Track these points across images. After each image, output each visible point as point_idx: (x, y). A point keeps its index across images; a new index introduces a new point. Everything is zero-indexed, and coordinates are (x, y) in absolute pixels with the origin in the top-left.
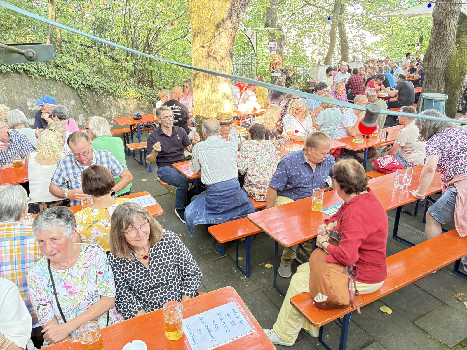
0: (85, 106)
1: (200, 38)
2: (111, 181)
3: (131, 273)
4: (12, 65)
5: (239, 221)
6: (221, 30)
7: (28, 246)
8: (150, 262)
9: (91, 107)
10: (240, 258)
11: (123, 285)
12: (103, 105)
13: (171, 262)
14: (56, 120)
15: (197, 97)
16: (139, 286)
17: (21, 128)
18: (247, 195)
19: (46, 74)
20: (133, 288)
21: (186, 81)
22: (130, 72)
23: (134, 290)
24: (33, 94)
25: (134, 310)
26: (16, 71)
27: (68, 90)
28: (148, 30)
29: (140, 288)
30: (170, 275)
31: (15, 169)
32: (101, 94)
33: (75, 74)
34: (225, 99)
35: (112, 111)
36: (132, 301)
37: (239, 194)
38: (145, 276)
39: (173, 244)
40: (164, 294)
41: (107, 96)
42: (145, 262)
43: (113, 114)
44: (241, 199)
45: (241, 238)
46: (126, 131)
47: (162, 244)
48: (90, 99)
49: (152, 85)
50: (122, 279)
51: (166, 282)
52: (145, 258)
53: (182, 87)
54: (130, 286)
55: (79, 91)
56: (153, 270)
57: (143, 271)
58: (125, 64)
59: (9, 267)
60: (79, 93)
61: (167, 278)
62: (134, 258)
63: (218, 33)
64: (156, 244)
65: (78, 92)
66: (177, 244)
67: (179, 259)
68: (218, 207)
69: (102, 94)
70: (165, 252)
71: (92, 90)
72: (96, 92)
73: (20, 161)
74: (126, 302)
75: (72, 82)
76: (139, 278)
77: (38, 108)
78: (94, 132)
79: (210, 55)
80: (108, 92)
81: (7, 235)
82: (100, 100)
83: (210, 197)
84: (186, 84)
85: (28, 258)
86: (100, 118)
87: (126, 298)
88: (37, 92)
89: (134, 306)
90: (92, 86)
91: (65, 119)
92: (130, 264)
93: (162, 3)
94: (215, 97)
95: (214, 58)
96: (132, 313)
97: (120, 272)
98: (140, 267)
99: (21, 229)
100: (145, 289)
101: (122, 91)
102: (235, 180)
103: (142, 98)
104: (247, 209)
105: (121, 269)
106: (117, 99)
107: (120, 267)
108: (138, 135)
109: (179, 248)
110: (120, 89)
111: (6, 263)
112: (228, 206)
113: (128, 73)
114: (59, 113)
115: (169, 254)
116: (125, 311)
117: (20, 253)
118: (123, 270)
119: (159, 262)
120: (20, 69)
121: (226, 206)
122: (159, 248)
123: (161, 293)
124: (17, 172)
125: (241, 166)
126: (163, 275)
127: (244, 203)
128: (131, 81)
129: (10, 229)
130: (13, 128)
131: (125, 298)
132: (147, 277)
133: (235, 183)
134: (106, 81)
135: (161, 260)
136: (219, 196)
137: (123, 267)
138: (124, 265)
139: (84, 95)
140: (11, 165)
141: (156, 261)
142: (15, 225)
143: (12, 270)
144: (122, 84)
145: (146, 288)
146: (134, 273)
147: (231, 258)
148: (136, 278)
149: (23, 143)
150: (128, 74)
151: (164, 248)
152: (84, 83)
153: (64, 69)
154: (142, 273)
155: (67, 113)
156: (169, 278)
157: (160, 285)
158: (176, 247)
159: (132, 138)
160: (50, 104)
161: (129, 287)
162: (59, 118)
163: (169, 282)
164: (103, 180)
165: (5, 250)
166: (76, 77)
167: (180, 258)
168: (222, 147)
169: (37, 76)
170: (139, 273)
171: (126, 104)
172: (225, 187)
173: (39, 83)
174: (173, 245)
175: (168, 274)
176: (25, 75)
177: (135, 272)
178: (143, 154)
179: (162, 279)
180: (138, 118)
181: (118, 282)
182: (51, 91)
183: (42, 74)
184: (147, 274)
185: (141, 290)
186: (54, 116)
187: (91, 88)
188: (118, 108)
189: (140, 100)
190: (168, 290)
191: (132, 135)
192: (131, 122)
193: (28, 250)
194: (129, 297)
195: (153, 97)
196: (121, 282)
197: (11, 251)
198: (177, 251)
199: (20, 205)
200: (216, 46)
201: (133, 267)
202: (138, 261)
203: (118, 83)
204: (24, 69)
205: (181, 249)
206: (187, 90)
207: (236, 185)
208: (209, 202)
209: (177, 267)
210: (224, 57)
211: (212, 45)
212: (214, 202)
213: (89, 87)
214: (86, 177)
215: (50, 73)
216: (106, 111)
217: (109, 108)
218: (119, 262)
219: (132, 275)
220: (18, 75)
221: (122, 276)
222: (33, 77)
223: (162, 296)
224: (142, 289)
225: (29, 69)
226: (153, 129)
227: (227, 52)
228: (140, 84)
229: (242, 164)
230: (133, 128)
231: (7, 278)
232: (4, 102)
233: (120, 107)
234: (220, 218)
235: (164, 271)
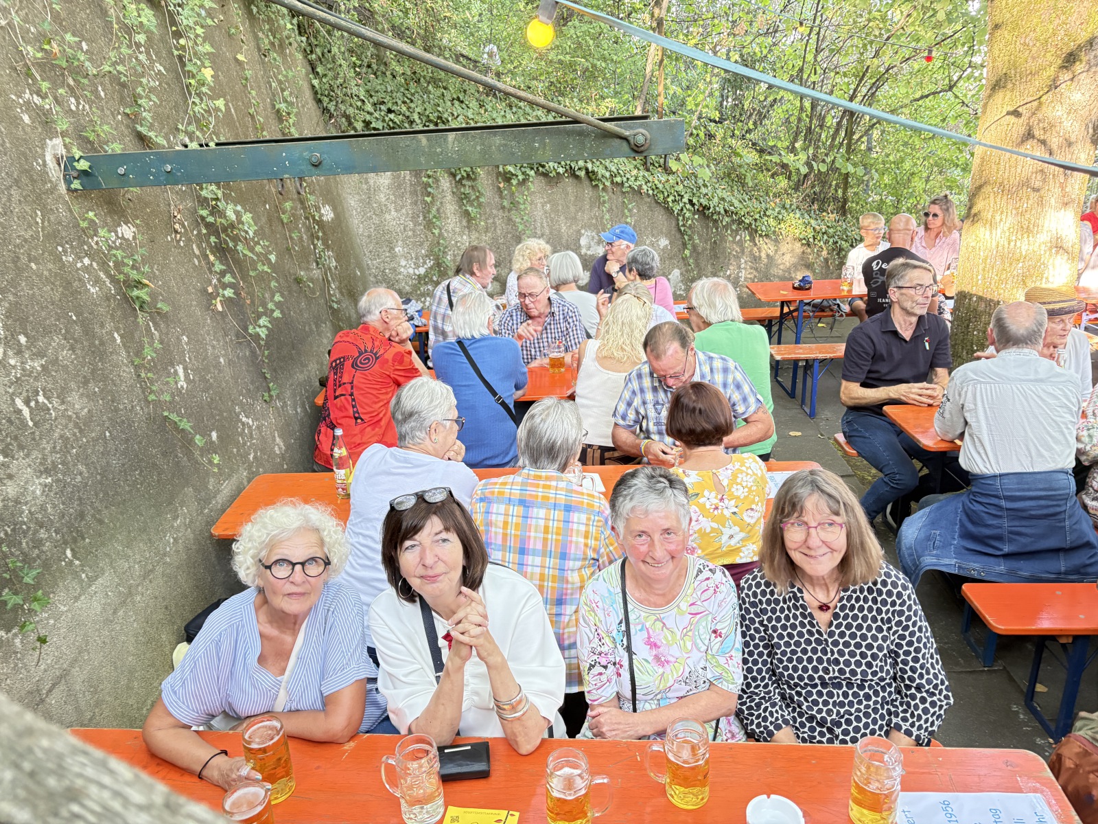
0: (687, 252)
1: (1012, 91)
2: (723, 421)
3: (785, 633)
4: (568, 162)
5: (1060, 589)
6: (1079, 67)
7: (575, 526)
8: (835, 623)
9: (698, 254)
10: (1040, 688)
11: (761, 655)
12: (724, 252)
13: (885, 639)
14: (632, 278)
15: (973, 244)
16: (795, 669)
17: (571, 289)
18: (1091, 523)
19: (625, 179)
20: (779, 668)
21: (934, 202)
22: (795, 178)
23: (782, 674)
24: (594, 221)
25: (773, 720)
26: (573, 174)
27: (660, 216)
28: (856, 77)
29: (796, 675)
30: (874, 669)
31: (551, 371)
32: (724, 226)
33: (679, 180)
34: (1057, 253)
35: (743, 266)
36: (770, 698)
37: (1070, 517)
38: (814, 651)
39: (899, 599)
40: (847, 708)
41: (737, 231)
42: (823, 618)
43: (743, 274)
44: (1073, 531)
45: (1060, 636)
46: (769, 315)
47: (870, 591)
48: (700, 237)
49: (843, 210)
50: (762, 639)
51: (859, 682)
52: (824, 607)
53: (924, 218)
54: (775, 661)
55: (681, 218)
56: (836, 643)
57: (813, 639)
58: (789, 159)
59: (538, 560)
60: (681, 223)
61: (864, 673)
62: (801, 602)
63: (1066, 76)
64: (857, 587)
65: (678, 220)
66: (908, 603)
67: (904, 639)
68: (999, 538)
69: (726, 227)
70: (874, 613)
71: (708, 217)
72: (716, 221)
73: (562, 355)
74: (756, 694)
75: (670, 199)
76: (799, 650)
77: (600, 251)
78: (703, 312)
79: (1033, 137)
80: (740, 222)
81: (543, 497)
82: (721, 241)
83: (978, 507)
84: (935, 209)
85: (573, 551)
86: (715, 279)
87: (759, 686)
88: (602, 218)
89: (774, 710)
90: (709, 209)
91: (650, 278)
92: (787, 612)
93: (906, 8)
94: (1024, 246)
95: (1043, 142)
96: (768, 724)
97: (761, 623)
98: (808, 627)
99: (567, 491)
100: (806, 681)
101: (772, 222)
102: (1063, 476)
103: (814, 239)
104: (1088, 562)
105: (765, 617)
106: (757, 239)
107: (764, 611)
108: (796, 326)
109: (912, 613)
110: (768, 216)
111: (534, 550)
112: (1029, 540)
113: (789, 178)
114: (642, 264)
115: (882, 619)
116: (753, 715)
117: (560, 538)
118: (770, 619)
119: (854, 630)
120: (579, 169)
121: (1023, 540)
122: (862, 597)
123: (842, 705)
124: (553, 376)
125: (1086, 439)
126: (858, 664)
127: (1080, 542)
128: (796, 198)
129: (549, 487)
130: (557, 288)
131: (757, 687)
132: (819, 654)
133: (1063, 483)
134: (739, 196)
135: (860, 627)
136: (1007, 509)
137: (770, 614)
138: (774, 611)
139: (690, 227)
140: (546, 361)
141: (849, 626)
142: (559, 479)
143: (543, 567)
144: (773, 205)
145: (811, 678)
146: (790, 636)
147: (1011, 679)
148: (793, 647)
149: (570, 320)
150: (791, 183)
151: (875, 601)
152: (695, 201)
153: (660, 169)
154: (808, 642)
155: (656, 263)
156: (870, 677)
157: (844, 683)
158: (905, 608)
159: (780, 330)
160: (626, 242)
161: (772, 663)
162: (640, 275)
163: (866, 684)
164: (707, 416)
165: (537, 526)
166: (680, 188)
167: (908, 638)
168: (1041, 381)
169: (608, 184)
170: (802, 640)
171: (776, 251)
172: (1029, 490)
173: (610, 198)
174: (898, 602)
175: (869, 665)
176: (587, 182)
177: (795, 633)
178: (800, 373)
179: (853, 673)
180: (804, 286)
181: (752, 643)
182: (627, 217)
183: (618, 179)
184: (819, 648)
185: (796, 680)
186: (630, 270)
187: (707, 212)
188: (756, 259)
189: (809, 245)
190: (860, 702)
191: (781, 324)
192: (787, 294)
193: (574, 535)
194: (766, 686)
195: (842, 239)
196: (756, 646)
197: (546, 528)
198: (903, 619)
199: (571, 441)
200: (1055, 111)
201: (792, 621)
202: (809, 610)
203: (766, 202)
204: (587, 169)
205: (914, 619)
206: (935, 223)
207: (1064, 489)
208: (970, 516)
209: (894, 659)
210: (1073, 139)
211: (1044, 108)
212: (990, 522)
213: (703, 211)
214: (677, 404)
215: (633, 179)
216: (729, 264)
217: (737, 258)
218: (764, 600)
219: (786, 639)
220: (575, 181)
221: (763, 634)
222: (601, 187)
223: (842, 711)
224: (801, 678)
225: (596, 170)
226: (833, 316)
227: (1087, 125)
228: (816, 206)
229: (1090, 436)
230: (786, 310)
231: (531, 579)
232: (542, 235)
233: (760, 257)
234: (1001, 567)
235: (863, 655)
